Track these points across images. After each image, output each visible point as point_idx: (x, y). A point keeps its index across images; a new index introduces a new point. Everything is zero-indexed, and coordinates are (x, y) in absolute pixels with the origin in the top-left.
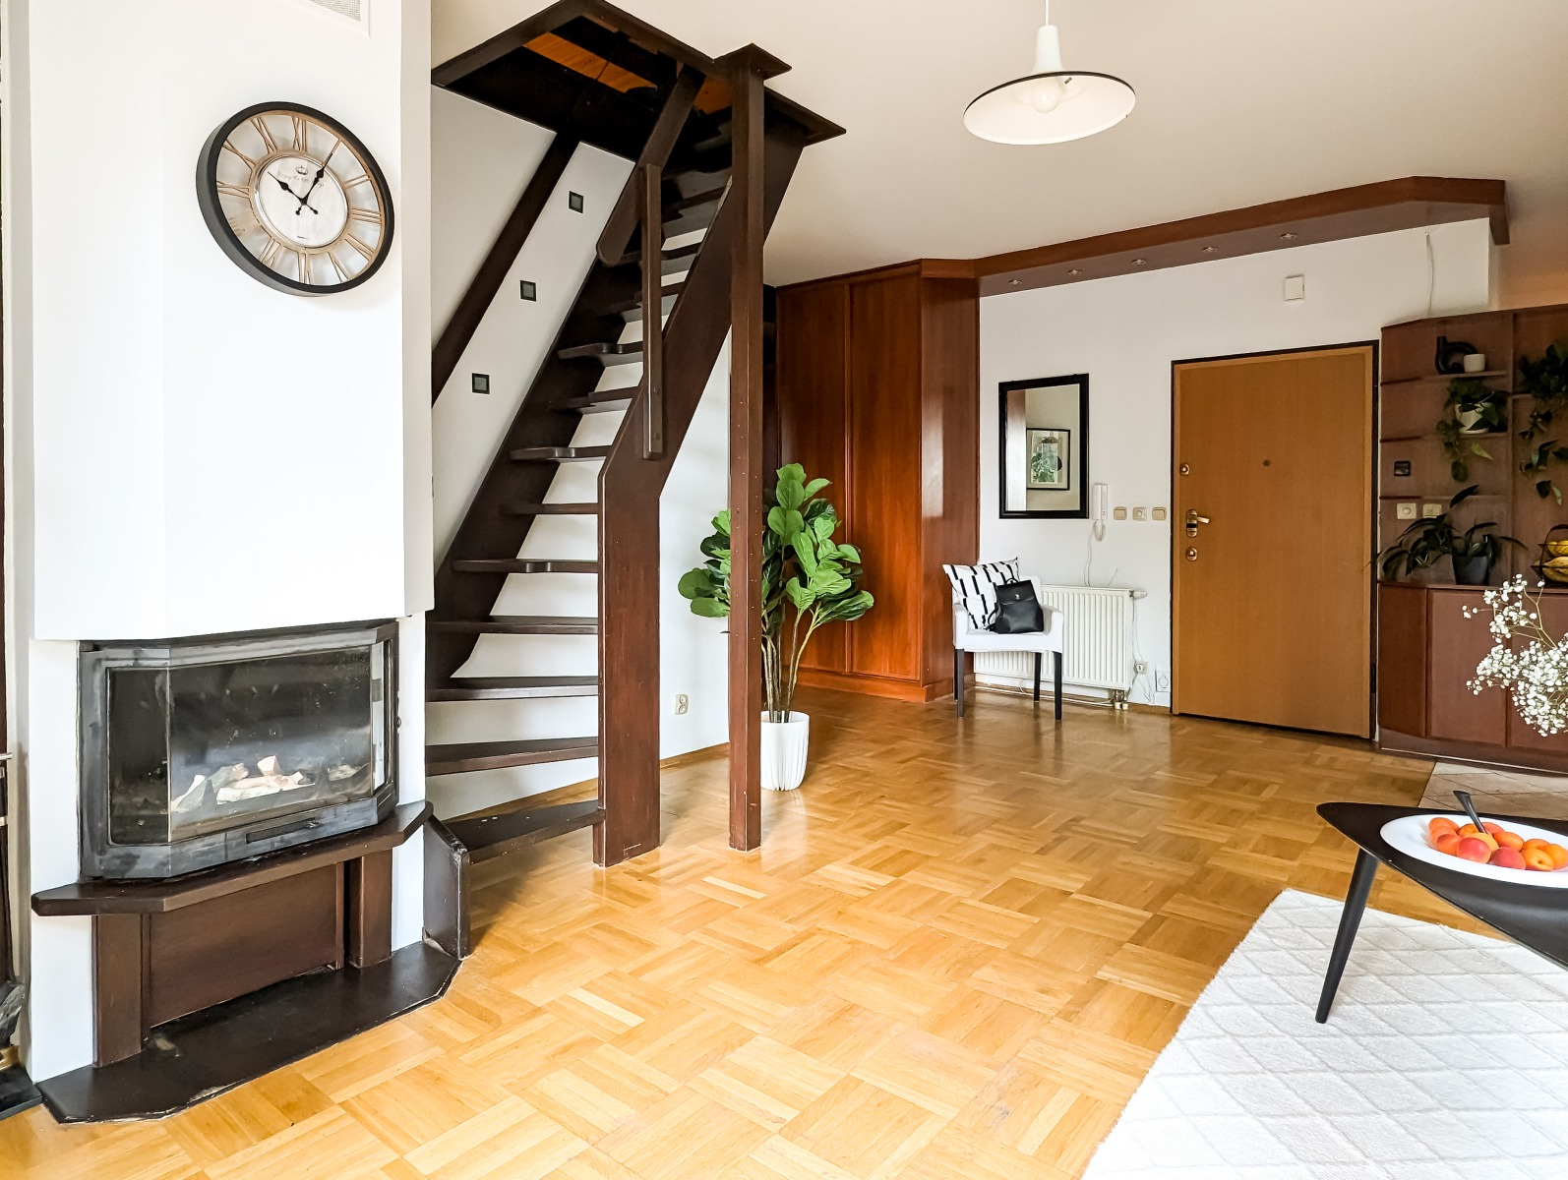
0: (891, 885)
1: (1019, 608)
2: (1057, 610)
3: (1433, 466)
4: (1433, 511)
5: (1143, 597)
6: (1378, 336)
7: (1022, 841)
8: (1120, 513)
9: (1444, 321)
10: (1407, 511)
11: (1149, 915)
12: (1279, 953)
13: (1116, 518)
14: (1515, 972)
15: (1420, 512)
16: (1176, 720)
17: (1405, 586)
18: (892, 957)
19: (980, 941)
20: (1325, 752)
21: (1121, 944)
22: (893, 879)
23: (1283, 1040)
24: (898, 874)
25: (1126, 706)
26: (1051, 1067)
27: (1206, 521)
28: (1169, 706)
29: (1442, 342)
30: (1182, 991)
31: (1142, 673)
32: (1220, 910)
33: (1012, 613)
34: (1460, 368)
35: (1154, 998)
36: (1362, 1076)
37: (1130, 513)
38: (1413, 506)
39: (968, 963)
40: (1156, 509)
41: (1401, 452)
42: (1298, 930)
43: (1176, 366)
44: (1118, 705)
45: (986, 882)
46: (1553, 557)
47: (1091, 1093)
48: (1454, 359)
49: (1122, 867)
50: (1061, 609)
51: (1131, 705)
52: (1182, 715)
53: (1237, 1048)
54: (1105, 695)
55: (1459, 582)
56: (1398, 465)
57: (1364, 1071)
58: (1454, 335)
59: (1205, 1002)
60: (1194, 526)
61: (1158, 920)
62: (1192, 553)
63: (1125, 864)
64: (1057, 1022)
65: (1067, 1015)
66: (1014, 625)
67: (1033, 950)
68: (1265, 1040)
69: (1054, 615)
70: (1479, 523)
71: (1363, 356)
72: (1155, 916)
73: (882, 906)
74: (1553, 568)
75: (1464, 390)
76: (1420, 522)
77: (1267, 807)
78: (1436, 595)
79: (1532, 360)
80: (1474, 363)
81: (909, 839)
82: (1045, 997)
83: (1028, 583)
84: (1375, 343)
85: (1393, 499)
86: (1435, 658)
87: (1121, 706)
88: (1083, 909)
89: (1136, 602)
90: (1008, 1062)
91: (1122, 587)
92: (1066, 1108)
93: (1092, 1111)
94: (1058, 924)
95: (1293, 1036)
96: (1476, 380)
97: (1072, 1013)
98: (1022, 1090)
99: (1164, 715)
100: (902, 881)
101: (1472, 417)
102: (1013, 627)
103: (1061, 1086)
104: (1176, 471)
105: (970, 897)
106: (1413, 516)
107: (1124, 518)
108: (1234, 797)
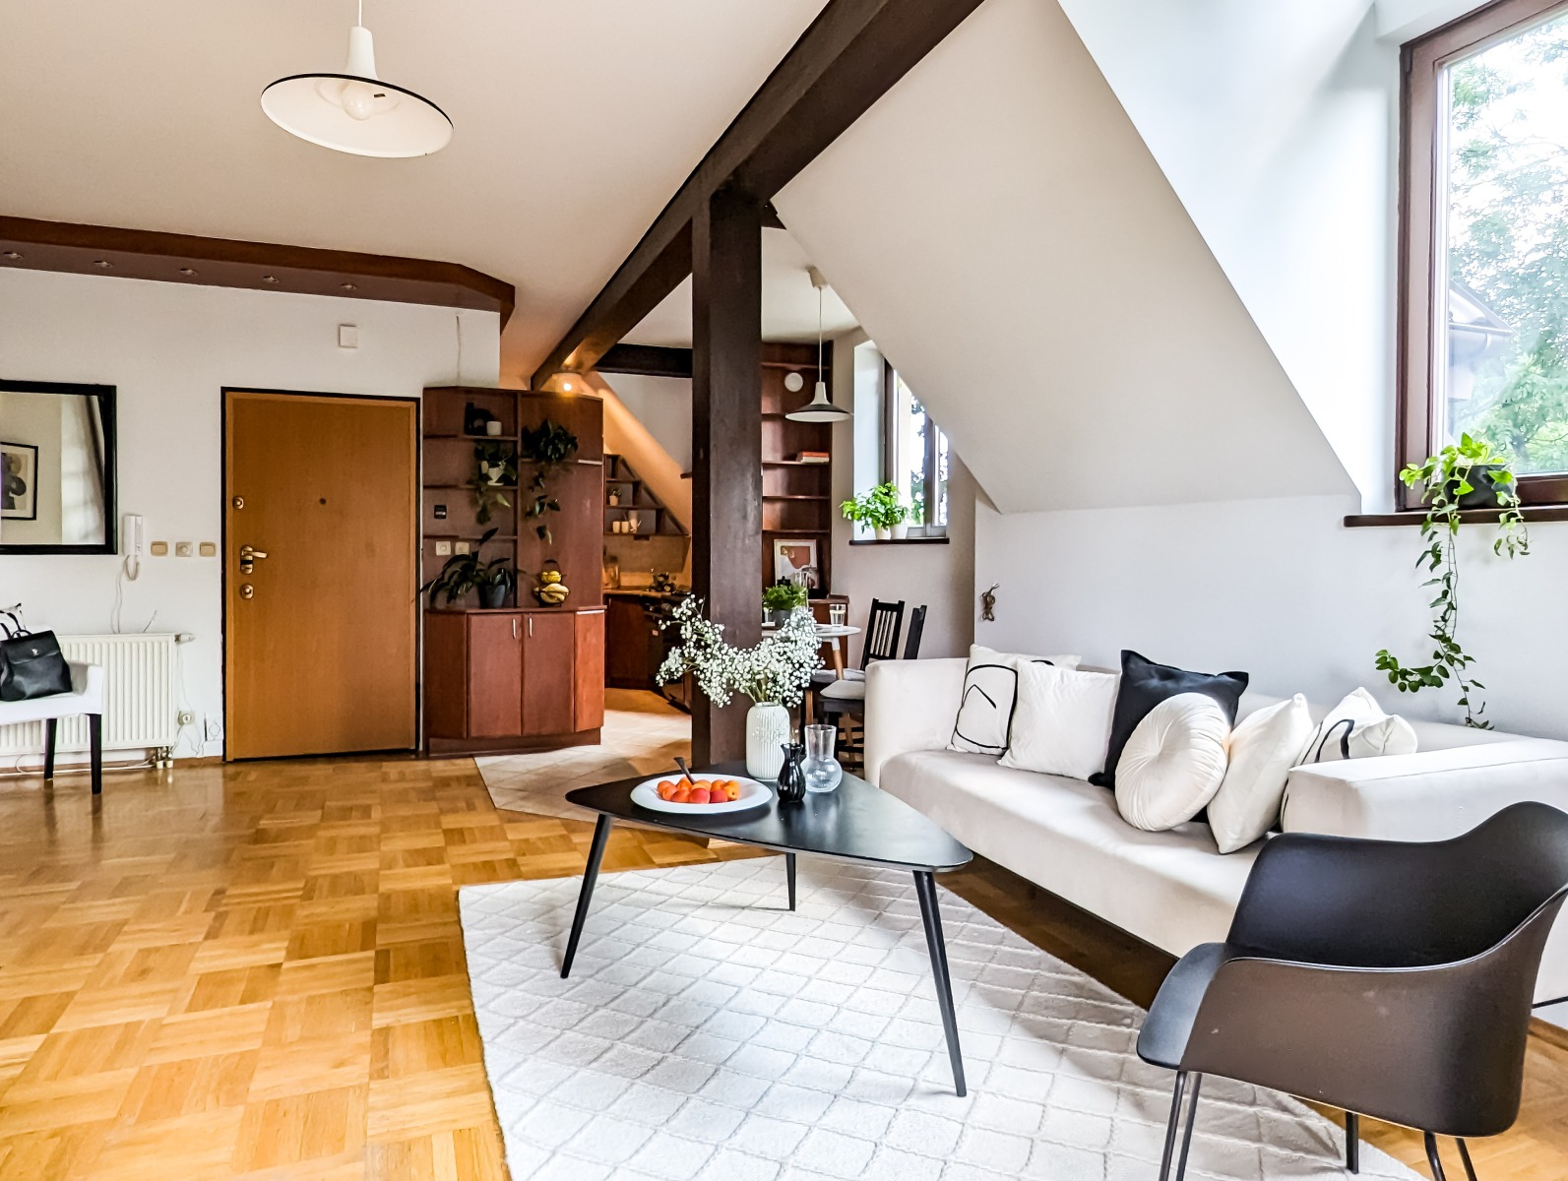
0: (46, 1047)
1: (37, 666)
2: (93, 664)
3: (462, 512)
4: (463, 548)
5: (190, 640)
6: (419, 394)
7: (177, 933)
8: (159, 548)
9: (469, 391)
10: (444, 548)
11: (371, 953)
12: (497, 940)
13: (153, 553)
14: (636, 891)
15: (453, 549)
16: (231, 769)
17: (442, 612)
18: (132, 1121)
19: (225, 1052)
20: (392, 768)
21: (370, 989)
22: (43, 1037)
23: (554, 1003)
24: (46, 1028)
25: (170, 764)
26: (407, 1126)
27: (263, 555)
28: (221, 754)
29: (470, 406)
30: (455, 1003)
31: (189, 723)
32: (424, 926)
33: (25, 671)
34: (483, 430)
35: (438, 1022)
36: (617, 1001)
37: (172, 549)
38: (448, 544)
39: (233, 1078)
40: (203, 545)
41: (440, 497)
42: (495, 916)
43: (228, 394)
44: (160, 764)
45: (175, 991)
46: (547, 584)
47: (460, 1126)
48: (478, 423)
49: (307, 921)
50: (97, 662)
51: (176, 761)
52: (237, 761)
53: (532, 1026)
54: (142, 756)
55: (482, 607)
56: (438, 508)
57: (616, 998)
58: (479, 403)
59: (482, 1002)
60: (250, 562)
61: (383, 956)
62: (248, 591)
63: (307, 916)
64: (374, 1085)
65: (380, 1073)
66: (30, 687)
67: (293, 1032)
68: (544, 1010)
69: (91, 671)
70: (494, 559)
71: (409, 409)
72: (377, 952)
73: (57, 1073)
74: (548, 593)
75: (490, 450)
76: (455, 559)
77: (385, 826)
78: (474, 619)
79: (531, 431)
80: (495, 428)
81: (19, 984)
82: (342, 1070)
83: (49, 635)
84: (417, 400)
85: (433, 538)
86: (473, 670)
87: (165, 765)
88: (306, 974)
89: (182, 646)
90: (365, 1146)
91: (167, 632)
92: (452, 1151)
93: (473, 1138)
94: (296, 998)
95: (558, 996)
96: (495, 442)
97: (382, 1069)
98: (402, 1162)
99: (216, 765)
100: (58, 1036)
101: (495, 474)
102: (29, 689)
103: (430, 1136)
104: (229, 504)
105: (171, 1013)
106: (448, 552)
107: (165, 553)
108: (349, 825)
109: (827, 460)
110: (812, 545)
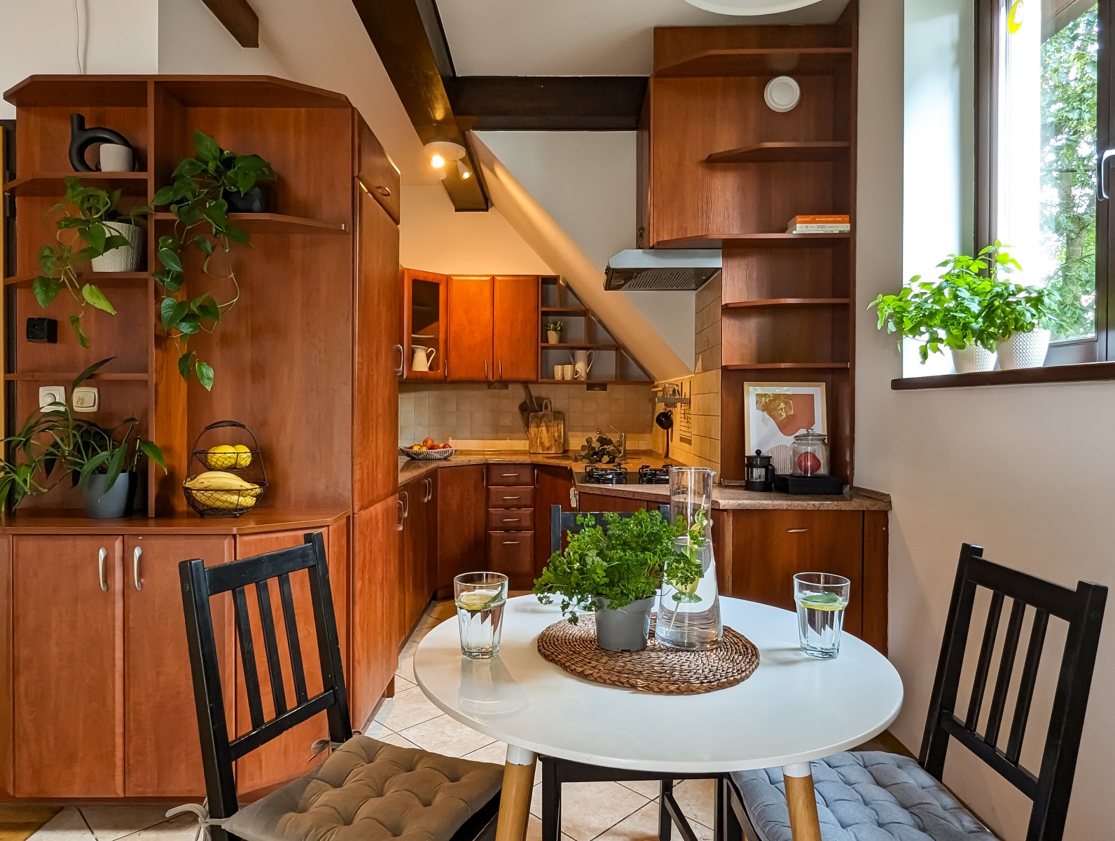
4: (84, 398)
10: (51, 399)
15: (68, 399)
78: (25, 546)
109: (846, 227)
110: (818, 392)
